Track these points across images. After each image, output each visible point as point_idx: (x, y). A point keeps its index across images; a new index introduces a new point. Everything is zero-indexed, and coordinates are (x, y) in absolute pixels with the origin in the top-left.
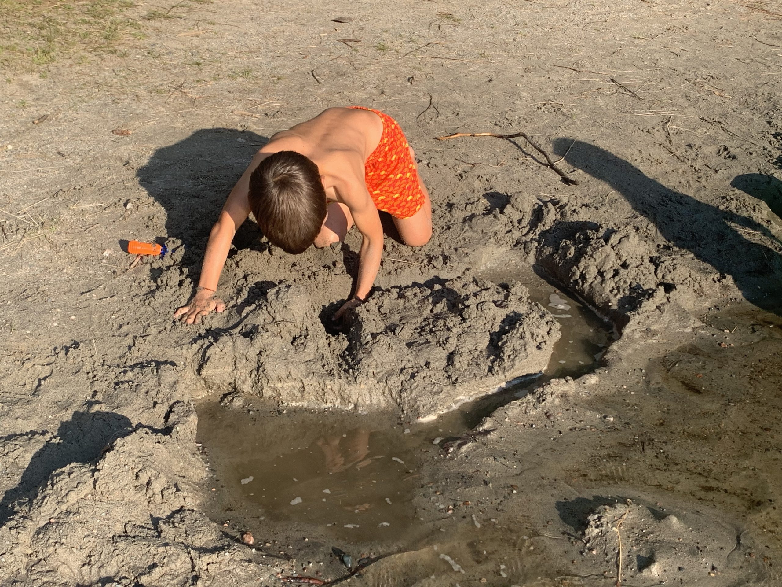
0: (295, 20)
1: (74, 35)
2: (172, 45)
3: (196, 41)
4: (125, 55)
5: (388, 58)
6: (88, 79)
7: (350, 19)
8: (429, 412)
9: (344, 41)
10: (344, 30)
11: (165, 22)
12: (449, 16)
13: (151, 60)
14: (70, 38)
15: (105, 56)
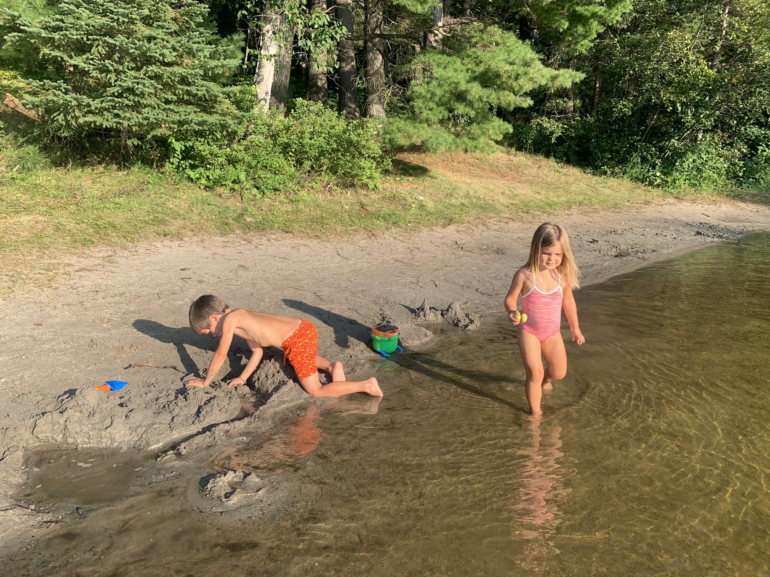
0: (159, 270)
1: (31, 279)
2: (85, 283)
3: (100, 281)
4: (57, 288)
5: (203, 286)
6: (31, 300)
7: (190, 269)
8: (155, 443)
9: (182, 279)
10: (184, 274)
11: (87, 273)
12: (242, 266)
13: (71, 290)
14: (27, 281)
15: (44, 289)
